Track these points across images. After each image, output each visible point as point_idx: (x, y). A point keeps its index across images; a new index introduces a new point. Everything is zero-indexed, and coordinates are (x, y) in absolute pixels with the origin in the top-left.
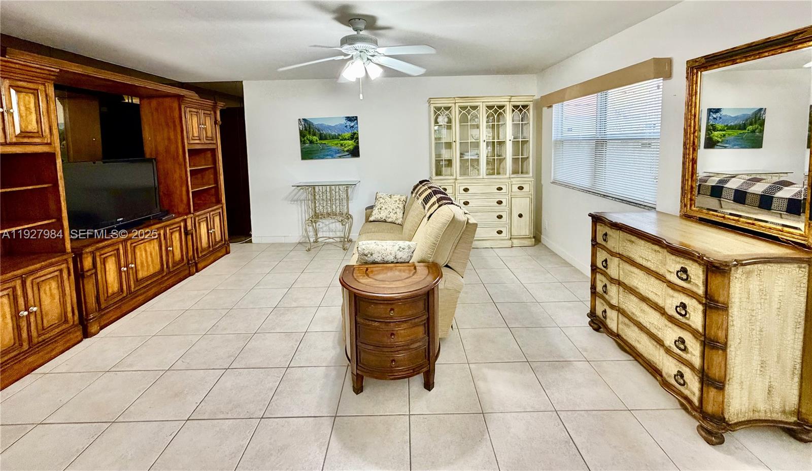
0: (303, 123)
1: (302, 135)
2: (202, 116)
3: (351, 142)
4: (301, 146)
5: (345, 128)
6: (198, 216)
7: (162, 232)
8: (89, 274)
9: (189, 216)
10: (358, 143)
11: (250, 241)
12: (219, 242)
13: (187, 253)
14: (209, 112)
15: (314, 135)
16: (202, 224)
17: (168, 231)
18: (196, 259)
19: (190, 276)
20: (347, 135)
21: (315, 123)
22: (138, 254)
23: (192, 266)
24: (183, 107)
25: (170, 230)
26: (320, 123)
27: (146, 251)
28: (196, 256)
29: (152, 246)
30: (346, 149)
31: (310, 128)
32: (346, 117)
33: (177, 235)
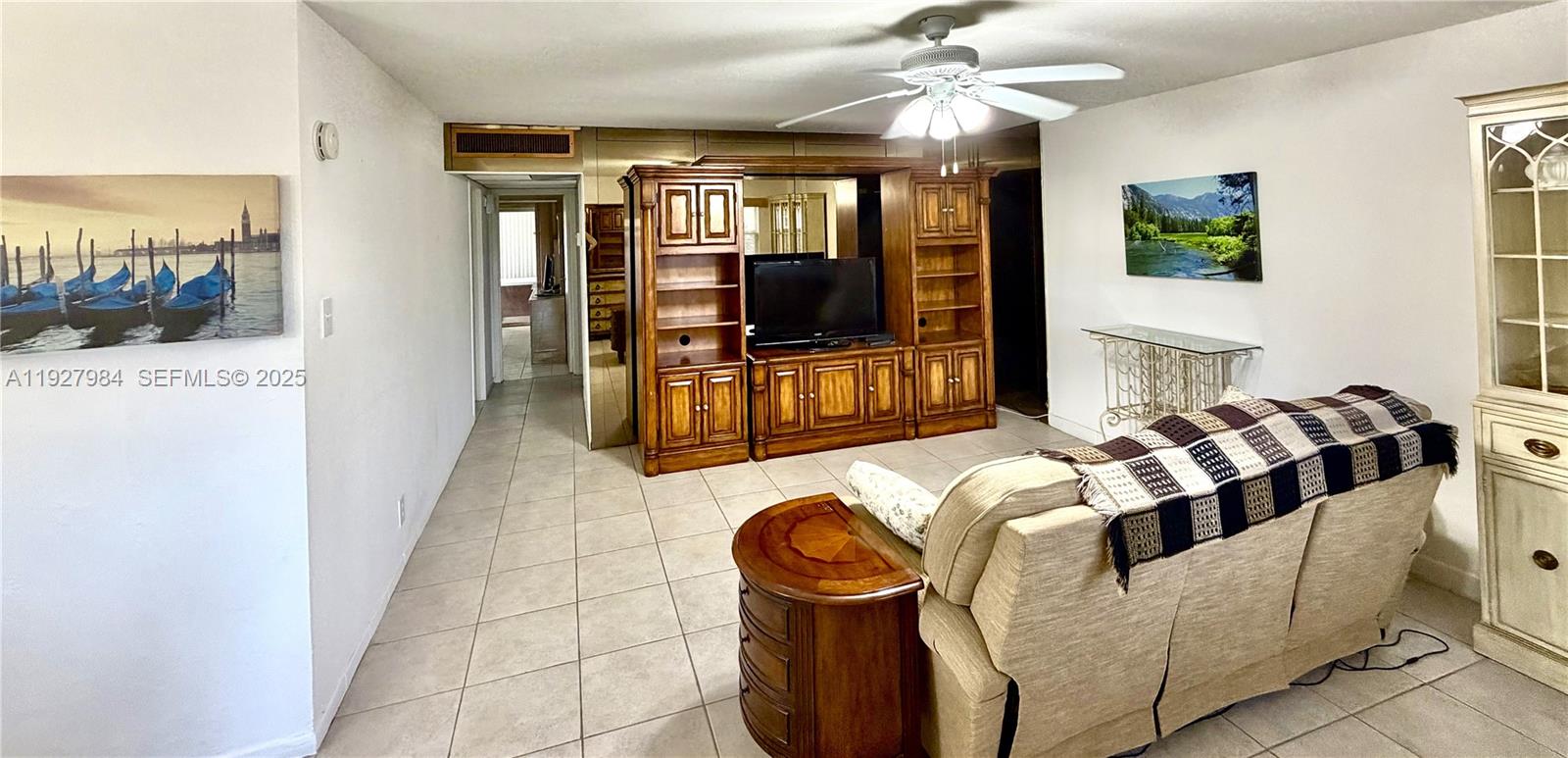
0: (1129, 195)
1: (1129, 221)
3: (1233, 240)
4: (1126, 246)
5: (1220, 205)
6: (926, 351)
7: (861, 362)
8: (759, 389)
9: (907, 348)
10: (1255, 244)
11: (1046, 420)
12: (973, 402)
13: (903, 402)
15: (1151, 221)
16: (934, 366)
17: (870, 363)
18: (919, 417)
19: (905, 439)
20: (1225, 221)
21: (1153, 194)
22: (823, 385)
23: (910, 426)
25: (874, 362)
26: (1164, 194)
27: (834, 381)
28: (918, 412)
29: (844, 377)
30: (1221, 259)
31: (1142, 207)
32: (1222, 177)
33: (887, 372)
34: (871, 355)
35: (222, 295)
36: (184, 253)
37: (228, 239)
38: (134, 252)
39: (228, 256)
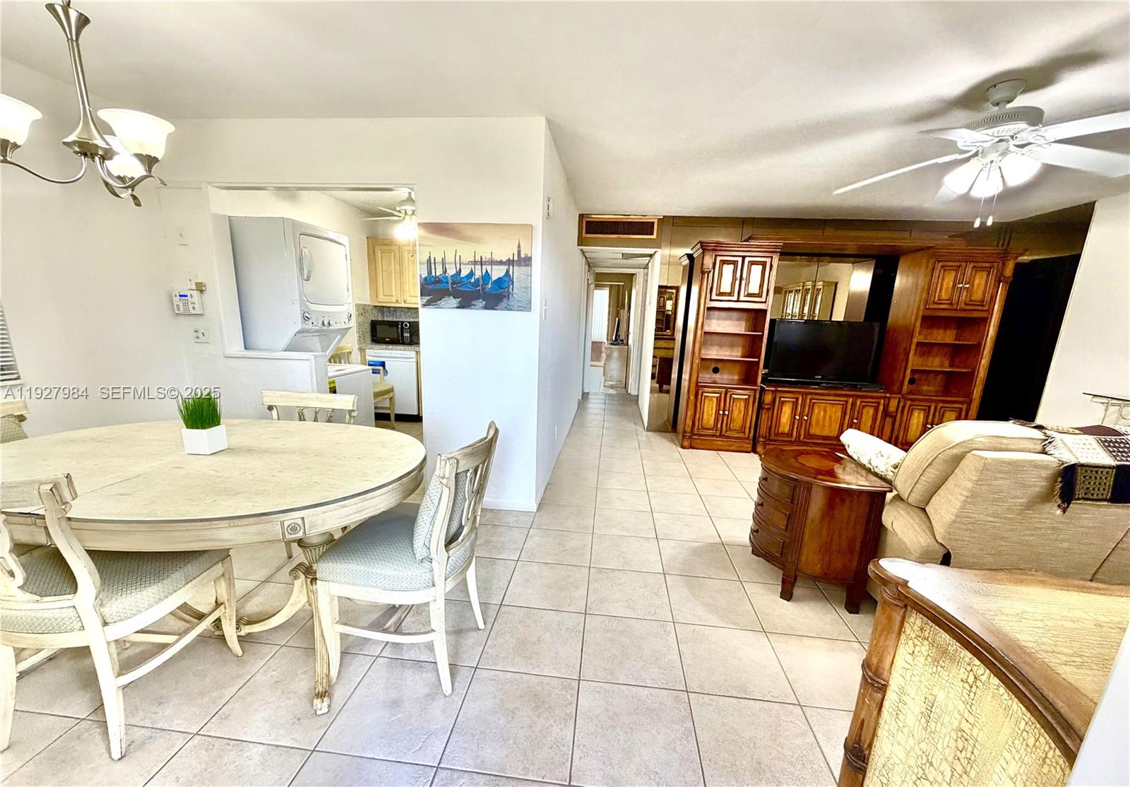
6: (911, 400)
8: (766, 407)
9: (895, 396)
16: (916, 414)
25: (861, 402)
33: (871, 411)
34: (861, 397)
35: (508, 287)
36: (494, 265)
37: (511, 259)
38: (475, 263)
39: (511, 267)
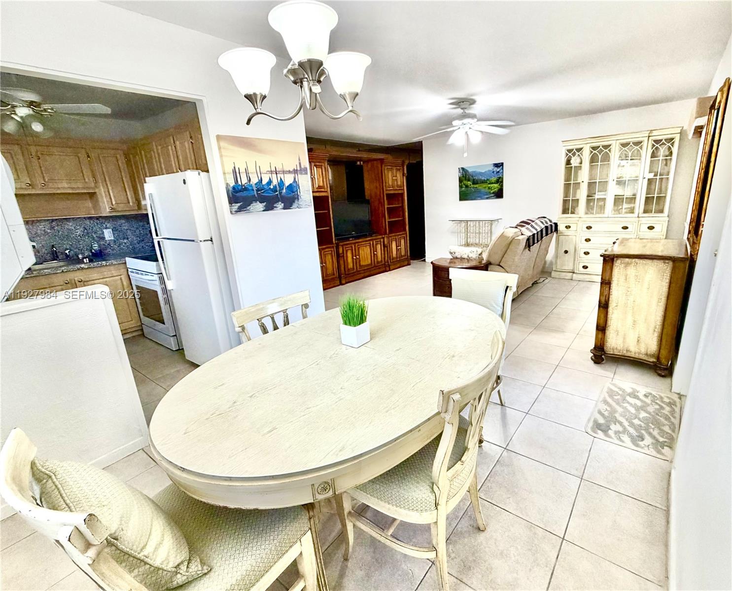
0: (461, 171)
1: (461, 181)
2: (395, 171)
3: (496, 185)
4: (460, 190)
5: (493, 173)
6: (391, 236)
7: (371, 243)
8: (341, 255)
9: (386, 236)
10: (502, 186)
11: (424, 260)
12: (403, 256)
13: (384, 259)
14: (398, 168)
15: (469, 180)
16: (393, 242)
17: (374, 243)
18: (389, 263)
19: (385, 272)
20: (494, 179)
21: (470, 170)
22: (360, 252)
23: (387, 267)
24: (383, 166)
26: (474, 170)
27: (364, 250)
28: (389, 261)
29: (367, 248)
30: (492, 192)
31: (466, 175)
32: (494, 164)
33: (379, 246)
34: (375, 239)
35: (297, 191)
36: (285, 173)
37: (296, 169)
38: (271, 172)
39: (296, 175)
